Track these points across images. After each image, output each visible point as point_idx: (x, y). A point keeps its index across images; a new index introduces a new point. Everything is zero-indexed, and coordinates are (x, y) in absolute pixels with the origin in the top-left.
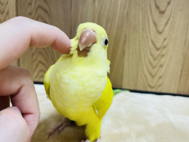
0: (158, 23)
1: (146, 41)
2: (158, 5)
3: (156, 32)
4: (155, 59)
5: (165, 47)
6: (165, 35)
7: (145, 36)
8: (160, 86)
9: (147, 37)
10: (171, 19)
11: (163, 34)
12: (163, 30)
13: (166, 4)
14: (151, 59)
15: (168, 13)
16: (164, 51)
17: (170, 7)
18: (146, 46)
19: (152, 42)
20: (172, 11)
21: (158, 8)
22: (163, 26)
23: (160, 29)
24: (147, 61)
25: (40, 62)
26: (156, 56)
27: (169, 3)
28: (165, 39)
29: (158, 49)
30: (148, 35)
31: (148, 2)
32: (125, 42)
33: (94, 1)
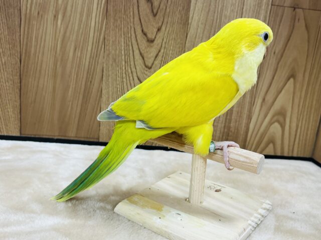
0: (145, 55)
1: (131, 78)
2: (145, 30)
3: (144, 67)
7: (129, 71)
9: (132, 73)
10: (162, 51)
12: (153, 64)
13: (155, 30)
15: (158, 41)
17: (160, 34)
20: (163, 40)
21: (145, 34)
22: (153, 59)
23: (149, 64)
27: (159, 30)
30: (134, 70)
31: (132, 25)
32: (102, 77)
33: (55, 17)
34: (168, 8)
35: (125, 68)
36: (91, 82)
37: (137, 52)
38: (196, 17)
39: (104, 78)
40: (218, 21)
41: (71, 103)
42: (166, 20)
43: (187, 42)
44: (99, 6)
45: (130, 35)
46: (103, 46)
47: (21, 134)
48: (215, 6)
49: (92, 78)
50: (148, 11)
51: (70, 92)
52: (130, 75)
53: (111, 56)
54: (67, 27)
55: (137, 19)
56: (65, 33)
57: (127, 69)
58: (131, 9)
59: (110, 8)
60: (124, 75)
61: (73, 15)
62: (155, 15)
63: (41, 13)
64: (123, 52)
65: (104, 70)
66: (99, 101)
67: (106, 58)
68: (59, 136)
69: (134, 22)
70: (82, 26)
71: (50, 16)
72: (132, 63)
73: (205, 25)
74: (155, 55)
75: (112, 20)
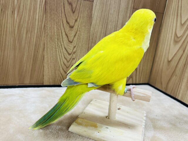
0: (68, 35)
1: (61, 48)
2: (68, 21)
3: (68, 42)
4: (68, 62)
5: (74, 53)
7: (60, 44)
10: (78, 33)
11: (73, 43)
12: (73, 40)
13: (74, 21)
14: (65, 61)
15: (76, 27)
16: (74, 55)
17: (77, 23)
18: (61, 52)
19: (65, 49)
20: (78, 26)
21: (68, 23)
22: (73, 37)
23: (71, 40)
24: (62, 63)
26: (68, 59)
27: (76, 21)
28: (74, 47)
29: (70, 54)
30: (62, 43)
31: (61, 18)
32: (44, 49)
33: (13, 12)
34: (81, 8)
35: (57, 43)
36: (37, 52)
37: (64, 34)
38: (96, 14)
39: (45, 49)
40: (107, 16)
41: (25, 65)
42: (80, 15)
43: (91, 28)
44: (41, 6)
45: (59, 24)
46: (44, 30)
48: (106, 8)
49: (38, 49)
50: (70, 10)
51: (25, 58)
52: (60, 47)
53: (49, 36)
54: (21, 18)
55: (63, 14)
56: (20, 22)
57: (58, 43)
58: (60, 8)
59: (48, 7)
60: (57, 47)
61: (24, 11)
62: (74, 12)
63: (3, 10)
64: (56, 34)
65: (45, 44)
66: (43, 62)
67: (46, 37)
68: (19, 84)
69: (62, 16)
70: (30, 18)
71: (9, 12)
72: (61, 40)
73: (101, 19)
74: (74, 35)
75: (49, 15)
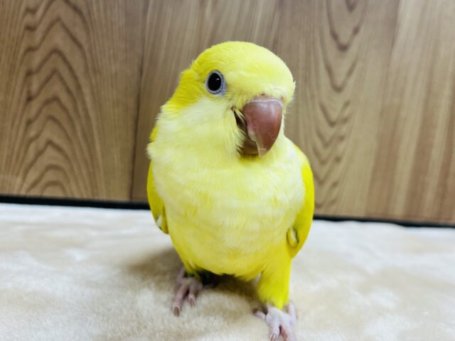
1: (310, 106)
3: (330, 88)
4: (326, 145)
5: (345, 120)
6: (347, 94)
7: (309, 95)
8: (333, 202)
9: (313, 97)
11: (343, 94)
12: (344, 83)
14: (319, 144)
15: (353, 50)
16: (344, 129)
17: (358, 39)
18: (309, 116)
19: (322, 108)
21: (335, 36)
22: (343, 77)
25: (49, 143)
26: (327, 139)
27: (356, 31)
28: (347, 104)
29: (332, 124)
30: (315, 92)
37: (322, 65)
47: (131, 197)
62: (351, 9)
